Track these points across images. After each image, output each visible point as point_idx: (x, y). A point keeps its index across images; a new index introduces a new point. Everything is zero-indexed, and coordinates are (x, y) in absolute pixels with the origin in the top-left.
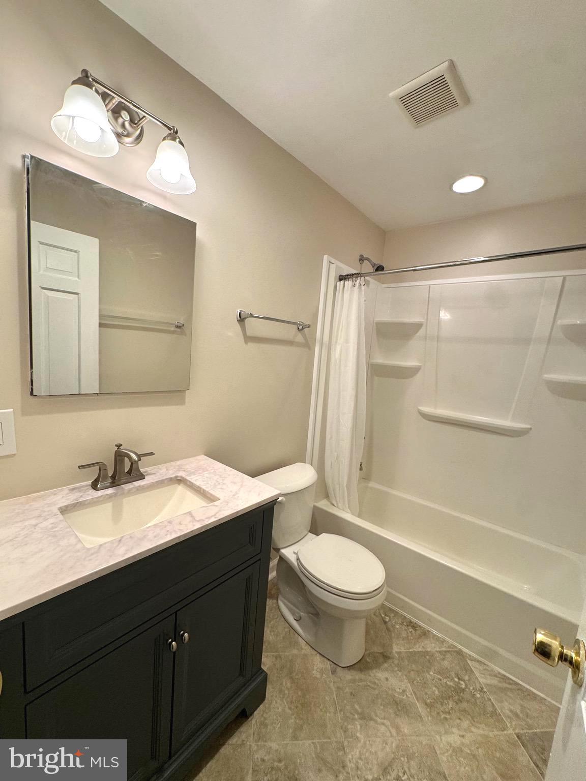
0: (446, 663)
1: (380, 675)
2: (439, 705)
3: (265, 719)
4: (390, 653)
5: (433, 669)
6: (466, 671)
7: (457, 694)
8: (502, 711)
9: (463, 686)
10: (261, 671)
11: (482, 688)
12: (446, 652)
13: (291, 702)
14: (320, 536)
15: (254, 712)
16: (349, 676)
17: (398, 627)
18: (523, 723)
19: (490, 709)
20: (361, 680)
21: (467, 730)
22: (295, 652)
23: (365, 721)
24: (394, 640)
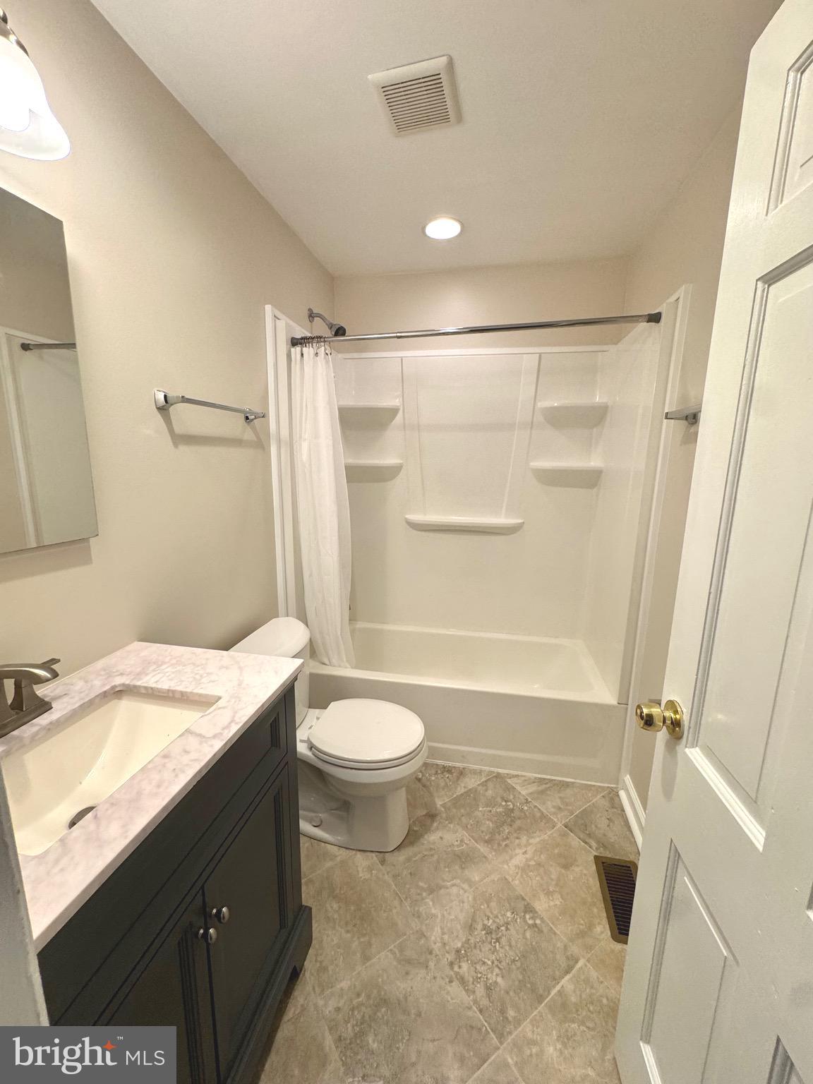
0: (490, 793)
1: (432, 837)
2: (497, 836)
3: (321, 962)
4: (436, 810)
5: (480, 804)
6: (509, 790)
7: (509, 817)
8: (548, 812)
9: (511, 806)
10: (303, 908)
11: (527, 800)
12: (486, 781)
13: (347, 924)
14: (329, 708)
15: (303, 965)
16: (401, 857)
17: (433, 778)
18: (566, 813)
19: (538, 815)
20: (415, 855)
21: (528, 844)
22: (329, 864)
23: (435, 893)
24: (435, 794)
